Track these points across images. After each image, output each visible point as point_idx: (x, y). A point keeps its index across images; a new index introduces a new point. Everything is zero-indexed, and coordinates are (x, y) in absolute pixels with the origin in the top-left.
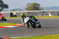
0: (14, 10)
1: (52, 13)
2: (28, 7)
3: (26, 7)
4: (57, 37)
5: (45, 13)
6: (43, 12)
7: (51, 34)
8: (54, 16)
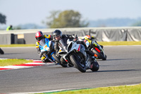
0: (19, 28)
1: (110, 34)
2: (52, 19)
3: (49, 21)
4: (123, 92)
5: (94, 33)
6: (88, 33)
7: (108, 85)
8: (115, 40)
